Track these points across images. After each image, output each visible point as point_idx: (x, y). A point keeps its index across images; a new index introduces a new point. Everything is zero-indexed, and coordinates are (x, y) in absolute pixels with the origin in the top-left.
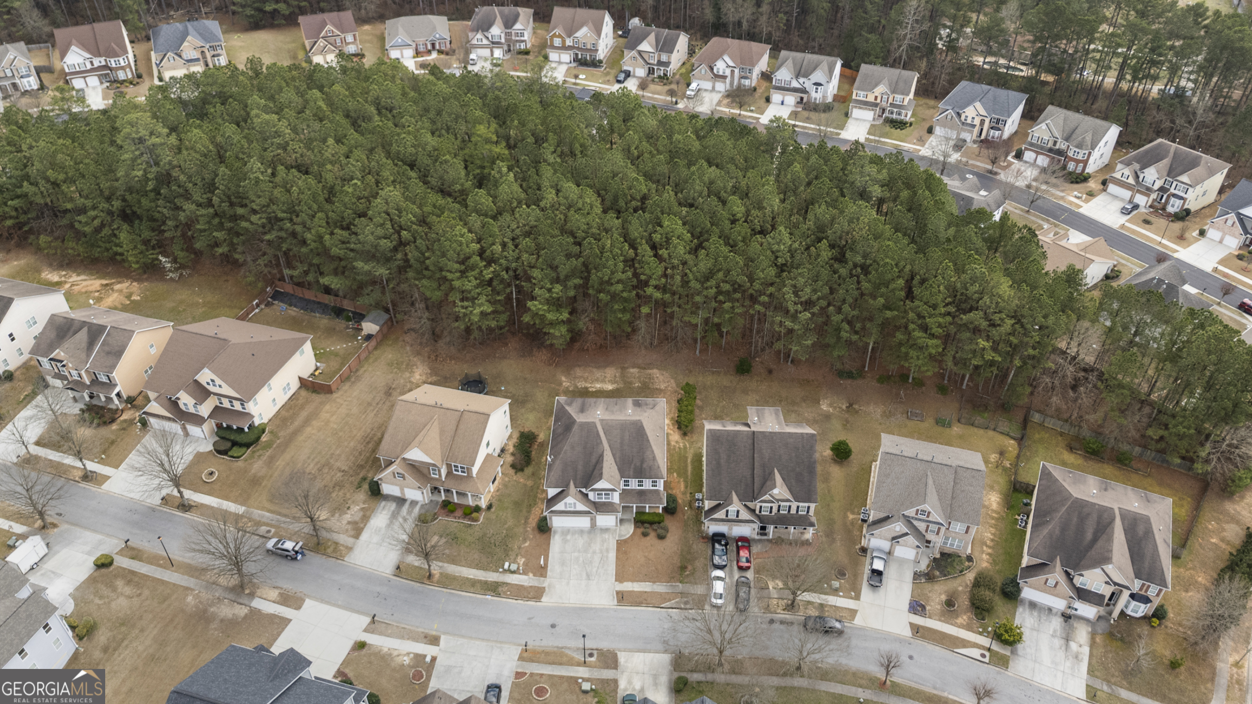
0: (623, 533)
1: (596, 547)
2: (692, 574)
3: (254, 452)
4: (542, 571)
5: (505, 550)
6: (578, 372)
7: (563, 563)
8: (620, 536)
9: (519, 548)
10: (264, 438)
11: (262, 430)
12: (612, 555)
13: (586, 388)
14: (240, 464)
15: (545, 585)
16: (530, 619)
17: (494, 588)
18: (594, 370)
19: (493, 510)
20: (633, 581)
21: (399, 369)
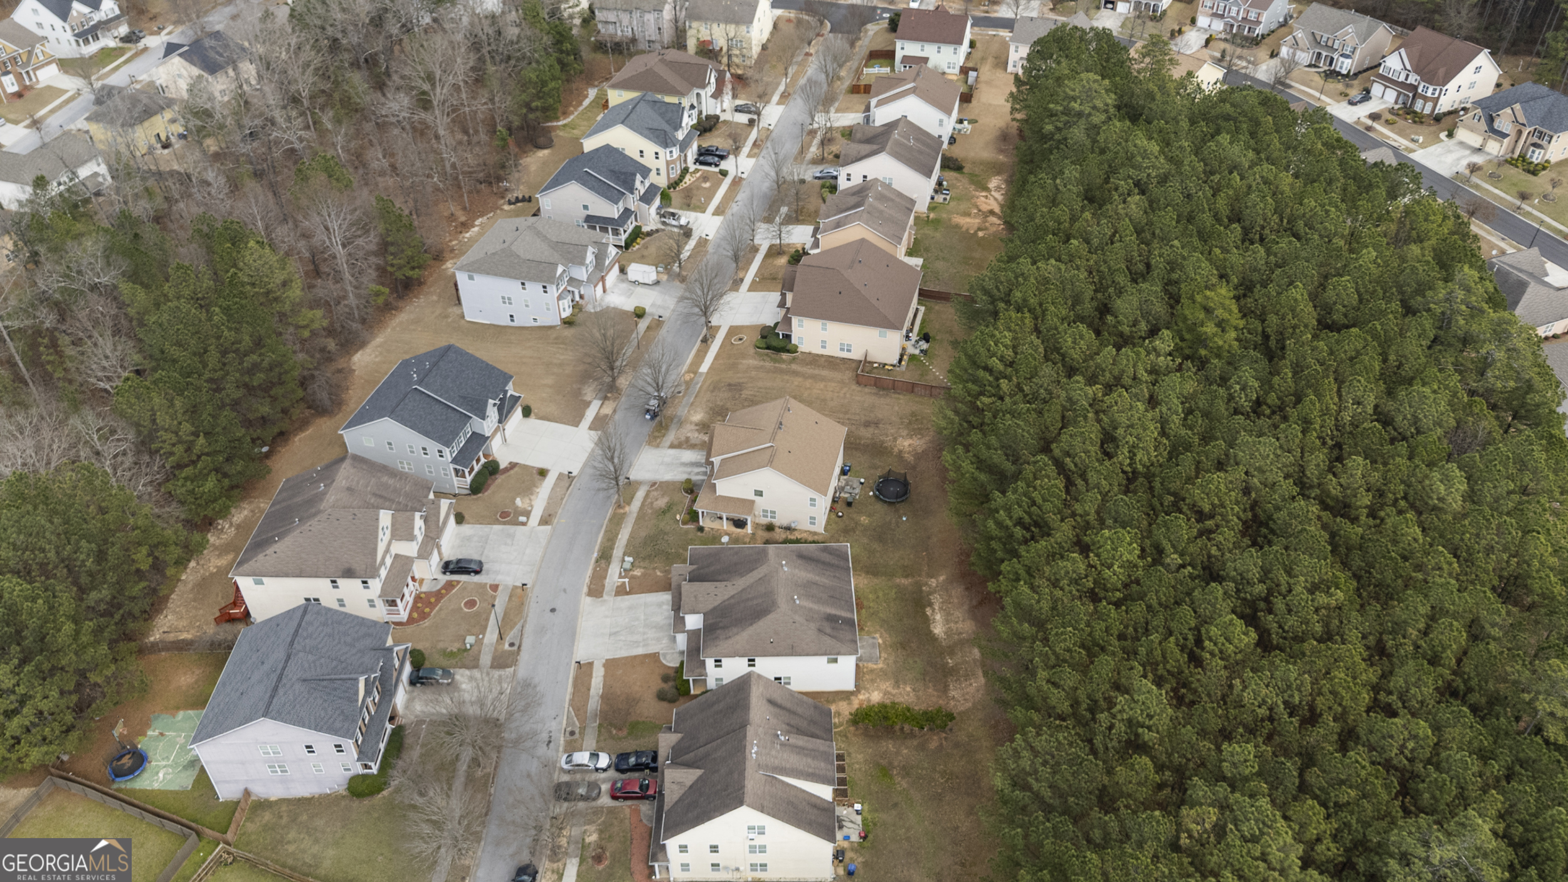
0: (668, 657)
1: (651, 634)
2: (612, 737)
3: (767, 355)
4: (621, 591)
5: (649, 556)
6: (958, 591)
7: (630, 608)
8: (665, 655)
9: (654, 569)
10: (785, 356)
11: (794, 350)
12: (640, 651)
13: (930, 604)
14: (752, 351)
15: (605, 597)
16: (565, 591)
17: (605, 556)
18: (966, 607)
19: (699, 534)
20: (605, 677)
21: (910, 423)
